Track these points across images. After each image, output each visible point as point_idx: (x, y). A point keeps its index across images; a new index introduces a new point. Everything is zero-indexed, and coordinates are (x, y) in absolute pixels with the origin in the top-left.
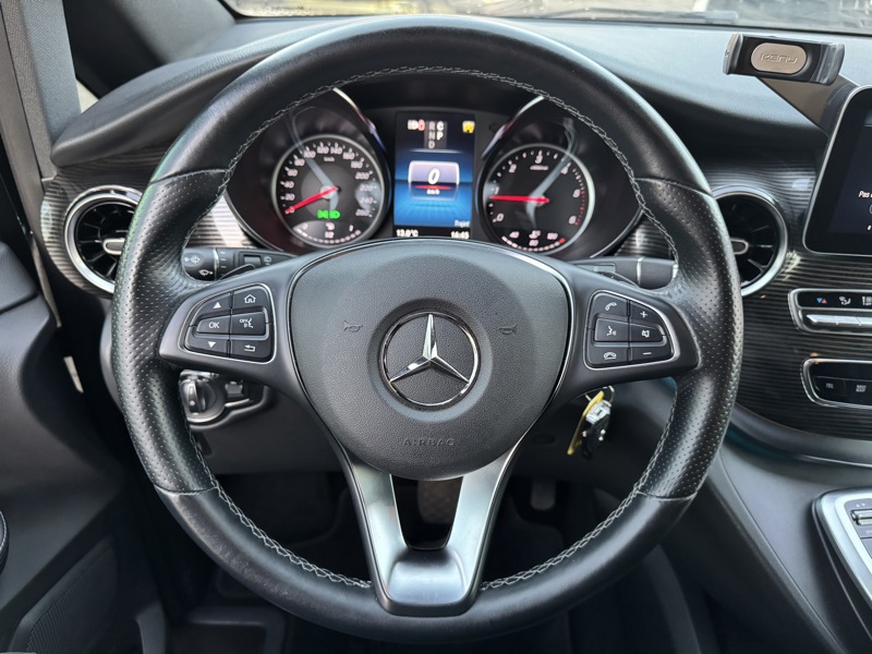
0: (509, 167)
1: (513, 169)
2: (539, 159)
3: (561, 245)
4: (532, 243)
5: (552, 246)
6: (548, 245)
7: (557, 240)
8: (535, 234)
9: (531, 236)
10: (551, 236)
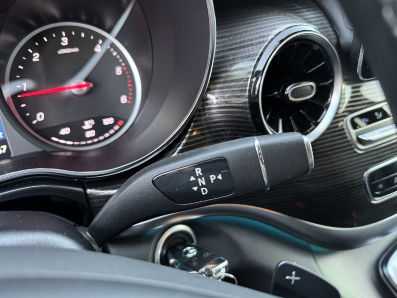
0: (30, 56)
1: (36, 57)
2: (65, 41)
3: (121, 128)
4: (89, 134)
5: (112, 132)
6: (107, 131)
7: (115, 123)
8: (88, 124)
9: (85, 127)
10: (107, 121)
